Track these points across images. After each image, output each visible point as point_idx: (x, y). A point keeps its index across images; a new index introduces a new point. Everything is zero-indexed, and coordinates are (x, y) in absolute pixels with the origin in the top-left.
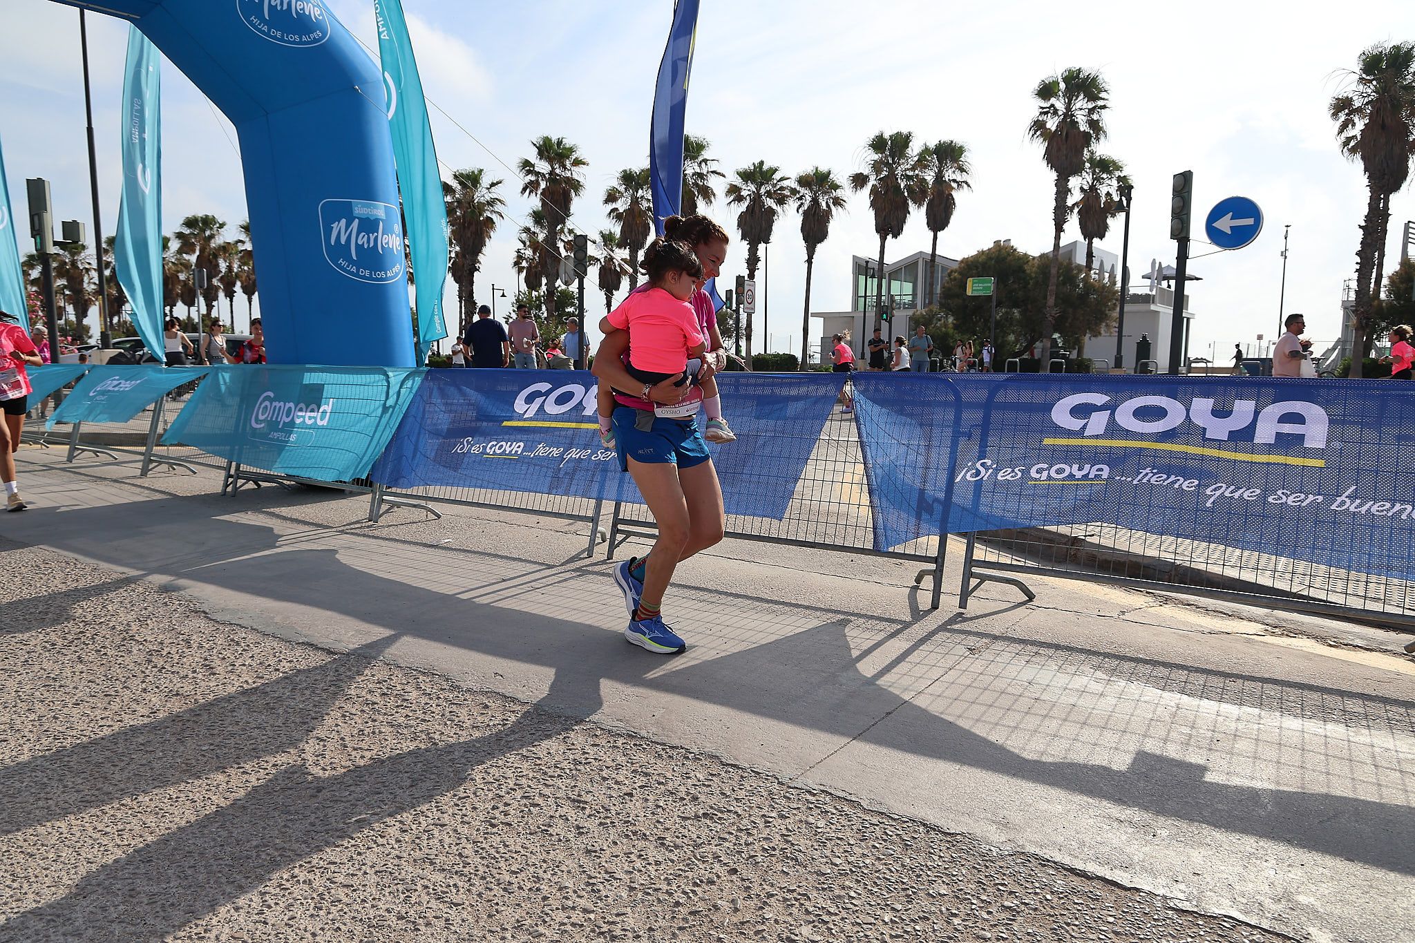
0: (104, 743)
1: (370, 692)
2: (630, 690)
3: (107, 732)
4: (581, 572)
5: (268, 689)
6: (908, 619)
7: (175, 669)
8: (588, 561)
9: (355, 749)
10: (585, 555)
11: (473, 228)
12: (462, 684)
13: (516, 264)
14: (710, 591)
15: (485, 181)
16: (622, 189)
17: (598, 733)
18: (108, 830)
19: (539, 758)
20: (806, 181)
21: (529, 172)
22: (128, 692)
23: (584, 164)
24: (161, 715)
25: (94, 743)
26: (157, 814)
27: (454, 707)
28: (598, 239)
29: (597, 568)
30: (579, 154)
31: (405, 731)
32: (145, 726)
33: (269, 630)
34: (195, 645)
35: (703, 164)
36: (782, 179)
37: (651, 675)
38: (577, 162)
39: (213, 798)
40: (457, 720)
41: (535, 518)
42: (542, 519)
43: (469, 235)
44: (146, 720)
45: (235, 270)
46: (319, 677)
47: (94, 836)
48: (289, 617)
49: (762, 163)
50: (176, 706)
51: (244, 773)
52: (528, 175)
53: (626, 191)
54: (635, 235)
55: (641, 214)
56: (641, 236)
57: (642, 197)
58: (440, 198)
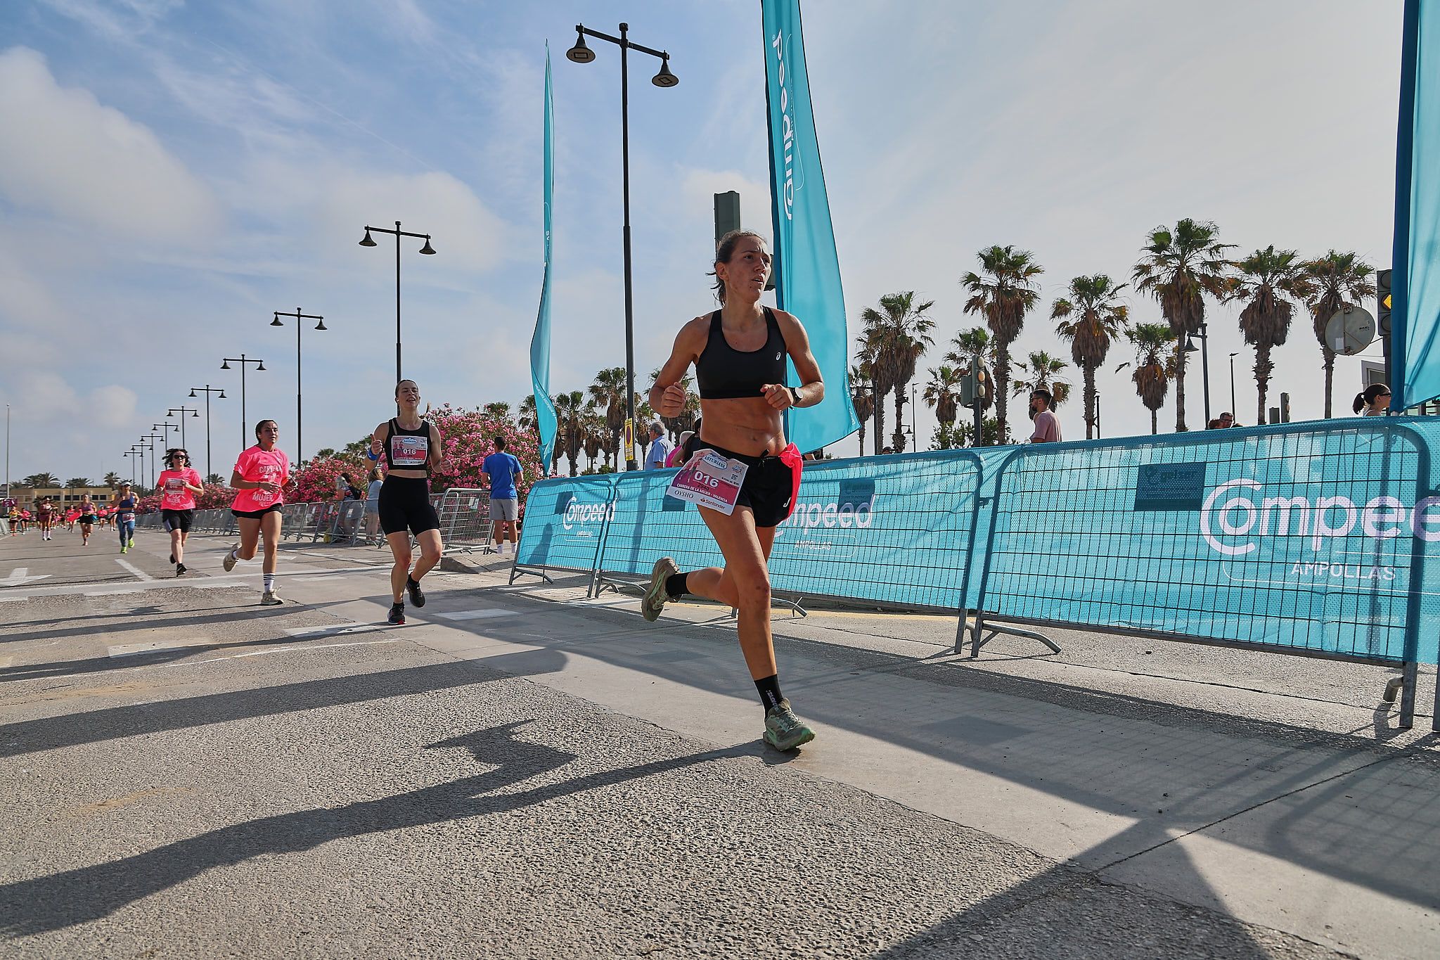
11: (902, 355)
13: (926, 396)
15: (914, 305)
16: (1073, 300)
21: (975, 287)
23: (1038, 271)
28: (1026, 360)
30: (1032, 262)
36: (1297, 267)
38: (1031, 270)
43: (899, 364)
49: (1271, 248)
52: (973, 290)
53: (1079, 302)
54: (1093, 350)
55: (1099, 325)
56: (1099, 351)
57: (1103, 306)
58: (864, 325)
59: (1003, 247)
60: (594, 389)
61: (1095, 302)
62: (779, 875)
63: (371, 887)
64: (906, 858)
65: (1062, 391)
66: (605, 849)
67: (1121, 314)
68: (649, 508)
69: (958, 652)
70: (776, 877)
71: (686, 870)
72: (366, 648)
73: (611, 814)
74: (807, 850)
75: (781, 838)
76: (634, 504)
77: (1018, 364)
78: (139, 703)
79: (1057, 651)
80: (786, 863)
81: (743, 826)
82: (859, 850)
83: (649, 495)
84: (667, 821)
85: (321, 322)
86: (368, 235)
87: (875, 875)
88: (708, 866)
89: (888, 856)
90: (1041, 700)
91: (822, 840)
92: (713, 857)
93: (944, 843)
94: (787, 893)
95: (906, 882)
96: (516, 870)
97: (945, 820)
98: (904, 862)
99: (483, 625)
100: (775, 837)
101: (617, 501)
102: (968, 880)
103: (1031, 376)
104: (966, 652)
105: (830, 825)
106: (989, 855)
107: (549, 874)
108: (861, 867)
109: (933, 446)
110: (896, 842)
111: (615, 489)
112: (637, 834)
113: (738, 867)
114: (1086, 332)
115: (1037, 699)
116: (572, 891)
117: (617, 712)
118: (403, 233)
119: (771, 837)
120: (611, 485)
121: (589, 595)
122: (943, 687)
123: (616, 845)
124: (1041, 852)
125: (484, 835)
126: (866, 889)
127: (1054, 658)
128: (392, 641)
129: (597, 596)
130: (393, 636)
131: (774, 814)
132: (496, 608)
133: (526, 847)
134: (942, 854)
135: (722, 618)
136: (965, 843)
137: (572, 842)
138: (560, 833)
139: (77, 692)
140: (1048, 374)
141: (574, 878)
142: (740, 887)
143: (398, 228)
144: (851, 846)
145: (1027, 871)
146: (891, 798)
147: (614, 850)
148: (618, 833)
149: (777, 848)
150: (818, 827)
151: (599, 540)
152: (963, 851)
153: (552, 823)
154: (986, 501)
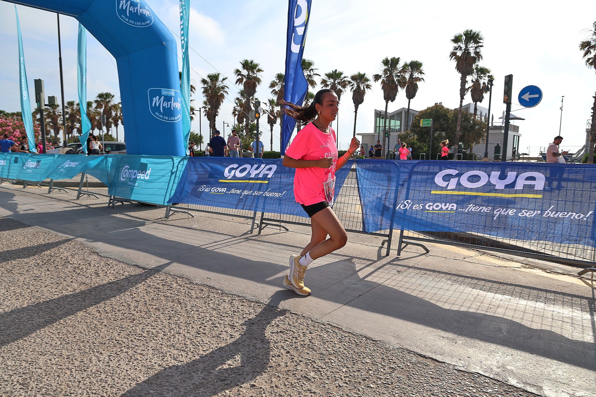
0: (55, 301)
1: (158, 284)
2: (259, 285)
3: (56, 297)
4: (247, 239)
5: (119, 282)
6: (376, 259)
7: (84, 274)
8: (250, 235)
9: (150, 305)
10: (250, 232)
11: (216, 98)
12: (194, 281)
13: (234, 113)
14: (298, 247)
15: (220, 78)
16: (277, 81)
17: (245, 301)
18: (54, 332)
19: (220, 310)
20: (355, 78)
21: (239, 75)
22: (65, 282)
23: (262, 71)
24: (77, 291)
25: (51, 301)
26: (73, 327)
27: (190, 290)
29: (253, 238)
30: (260, 67)
31: (170, 299)
32: (71, 295)
33: (121, 260)
34: (92, 265)
35: (311, 71)
36: (345, 77)
37: (268, 279)
38: (259, 70)
39: (94, 322)
40: (190, 295)
41: (231, 218)
42: (234, 218)
43: (214, 101)
44: (72, 293)
45: (119, 115)
46: (139, 278)
47: (49, 334)
48: (129, 255)
49: (336, 70)
50: (83, 288)
51: (107, 313)
58: (202, 85)
59: (250, 60)
103: (268, 108)
140: (274, 107)
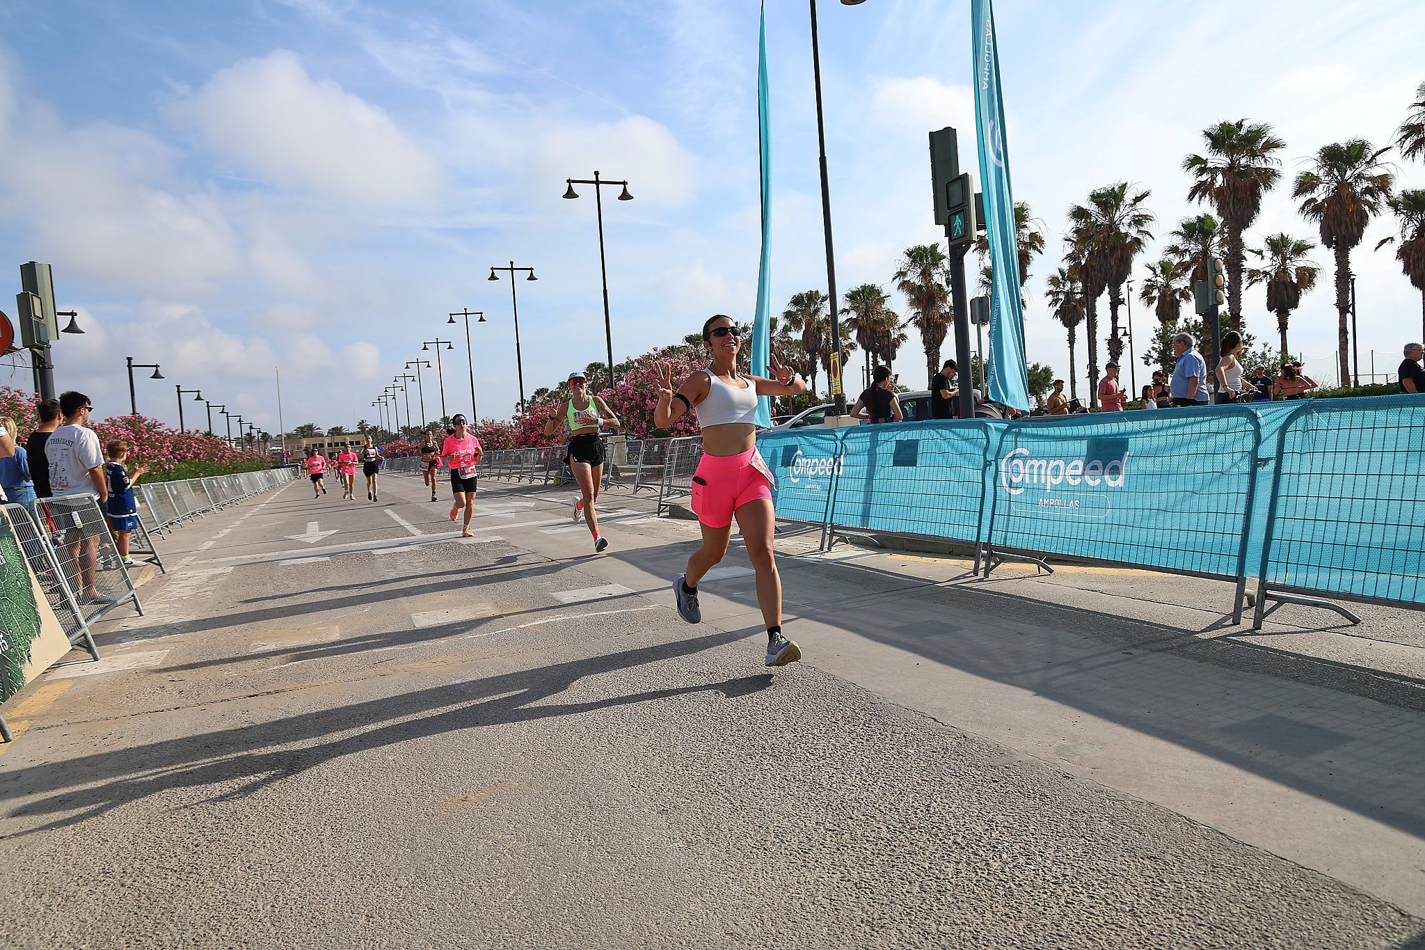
13: (1144, 294)
15: (1129, 197)
16: (1322, 173)
21: (1201, 171)
23: (1278, 146)
28: (1262, 246)
30: (1272, 135)
38: (1273, 145)
43: (1113, 263)
52: (1200, 175)
53: (1328, 175)
54: (1347, 228)
55: (1355, 199)
56: (1355, 228)
57: (1360, 177)
58: (1072, 225)
59: (1233, 122)
60: (788, 315)
61: (1349, 173)
62: (1116, 921)
63: (722, 909)
64: (1250, 908)
65: (1307, 277)
66: (929, 876)
67: (1383, 183)
68: (879, 463)
69: (1236, 623)
70: (1113, 924)
71: (1017, 908)
72: (630, 615)
73: (921, 832)
74: (1137, 890)
75: (1105, 872)
76: (864, 459)
77: (1252, 251)
78: (457, 682)
79: (1356, 622)
80: (1118, 905)
81: (1060, 854)
82: (1194, 894)
83: (879, 450)
84: (981, 844)
85: (532, 273)
86: (570, 188)
87: (1220, 928)
88: (1038, 905)
89: (1227, 902)
90: (1353, 693)
91: (1150, 877)
92: (1039, 892)
93: (1288, 889)
94: (1130, 944)
95: (1258, 940)
96: (849, 897)
97: (1281, 858)
98: (1248, 913)
99: (728, 587)
100: (1098, 870)
101: (845, 456)
102: (1328, 941)
103: (1266, 263)
104: (1247, 623)
105: (1153, 858)
106: (1345, 910)
107: (882, 904)
108: (1201, 916)
109: (1154, 349)
110: (1232, 885)
111: (842, 443)
112: (954, 859)
113: (1069, 907)
114: (1338, 208)
115: (1347, 690)
116: (910, 927)
117: (891, 702)
118: (602, 182)
119: (1094, 870)
120: (837, 439)
121: (822, 548)
122: (1231, 672)
123: (937, 872)
124: (1406, 909)
125: (807, 853)
126: (1215, 946)
127: (1353, 630)
128: (651, 607)
129: (829, 549)
130: (651, 603)
131: (1089, 841)
132: (737, 565)
133: (850, 869)
134: (1289, 904)
135: (964, 576)
136: (1312, 892)
137: (893, 866)
138: (878, 854)
139: (402, 667)
140: (1290, 259)
141: (908, 910)
142: (1078, 933)
143: (597, 178)
144: (1184, 887)
145: (1396, 935)
146: (1212, 824)
147: (938, 878)
148: (935, 857)
149: (1104, 885)
150: (1141, 860)
151: (829, 494)
152: (1313, 902)
153: (867, 841)
154: (1266, 461)
